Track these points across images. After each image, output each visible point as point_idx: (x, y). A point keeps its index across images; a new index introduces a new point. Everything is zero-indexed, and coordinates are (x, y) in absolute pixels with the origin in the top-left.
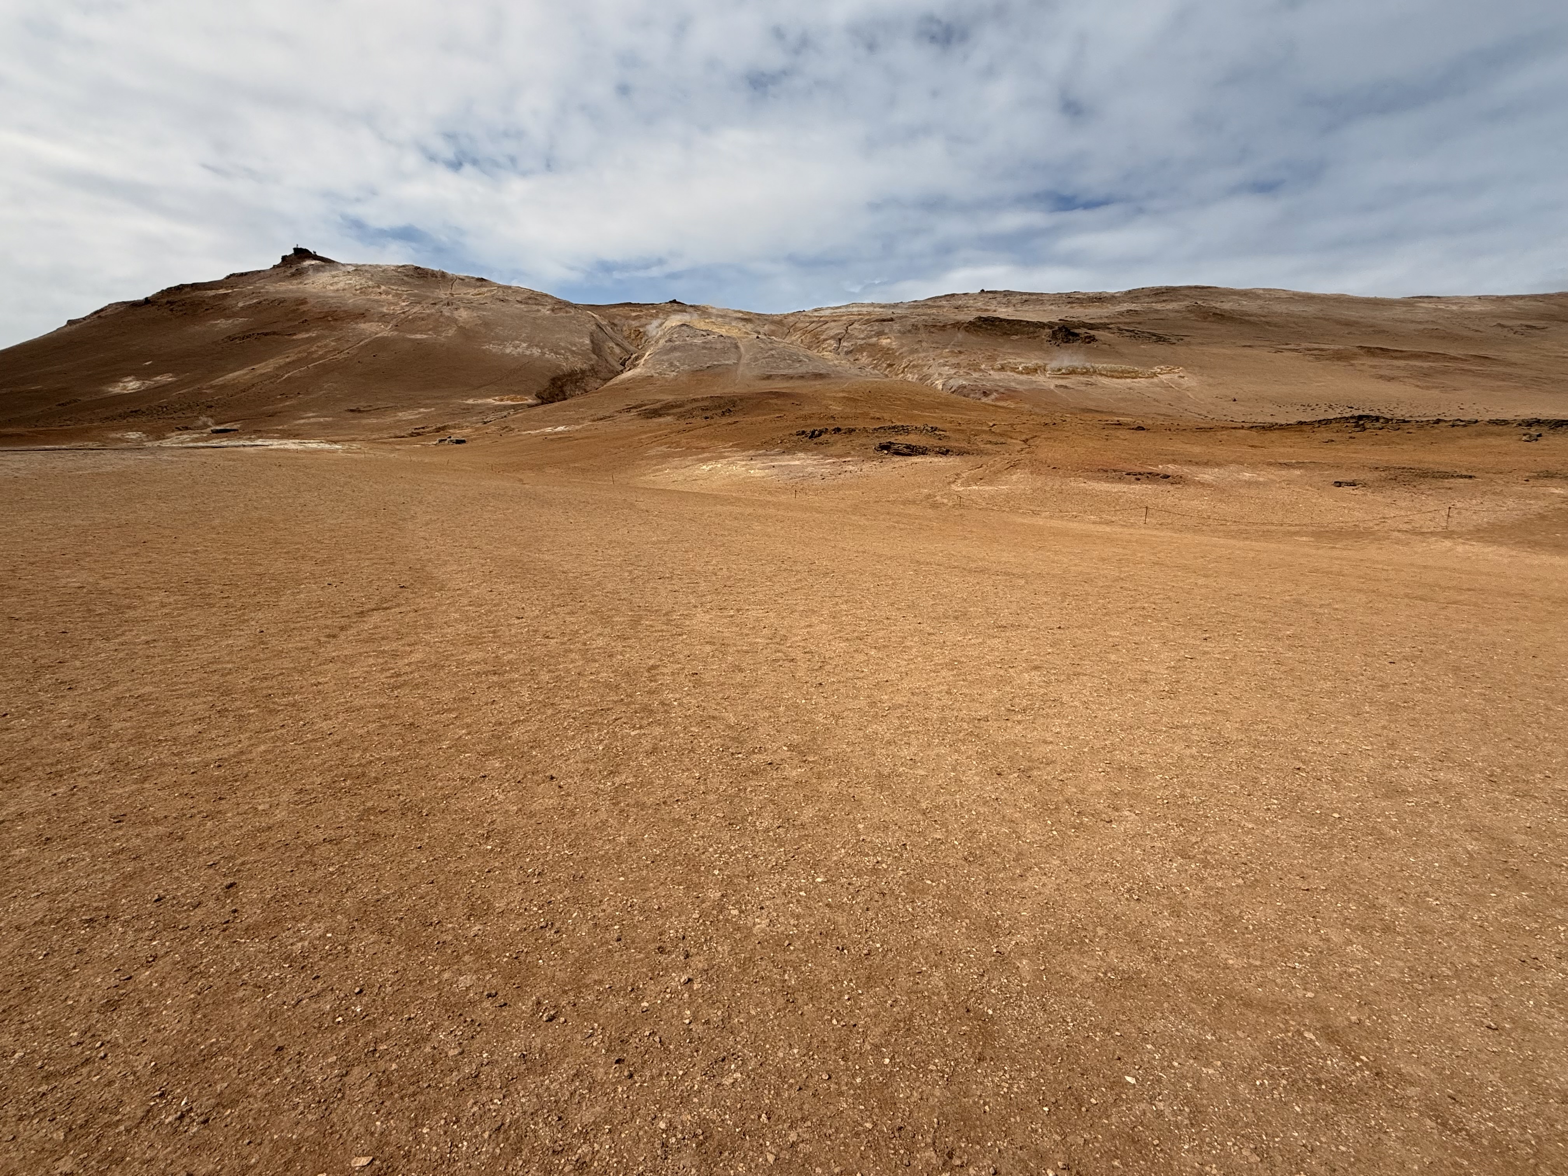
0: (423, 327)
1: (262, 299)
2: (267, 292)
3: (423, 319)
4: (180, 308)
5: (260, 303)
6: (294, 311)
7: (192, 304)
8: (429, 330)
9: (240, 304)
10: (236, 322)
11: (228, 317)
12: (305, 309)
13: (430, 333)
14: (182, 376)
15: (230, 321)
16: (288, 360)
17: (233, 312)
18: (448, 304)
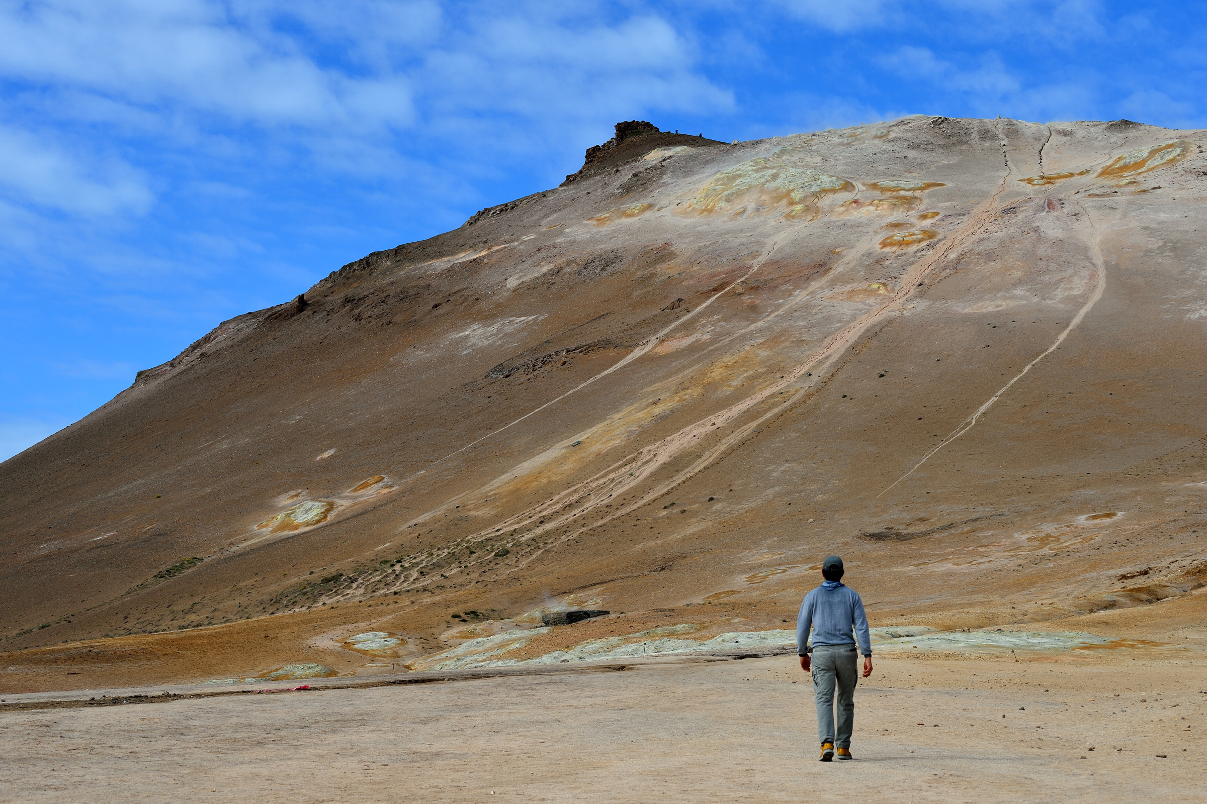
0: (997, 280)
1: (560, 261)
2: (572, 243)
3: (989, 256)
4: (377, 311)
5: (557, 272)
6: (645, 280)
7: (404, 296)
8: (1015, 285)
9: (513, 282)
10: (510, 329)
11: (487, 317)
12: (673, 272)
13: (1018, 292)
14: (410, 480)
15: (496, 327)
16: (658, 410)
17: (498, 305)
18: (1050, 205)
